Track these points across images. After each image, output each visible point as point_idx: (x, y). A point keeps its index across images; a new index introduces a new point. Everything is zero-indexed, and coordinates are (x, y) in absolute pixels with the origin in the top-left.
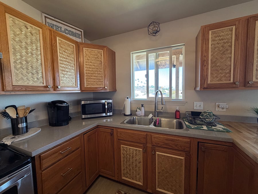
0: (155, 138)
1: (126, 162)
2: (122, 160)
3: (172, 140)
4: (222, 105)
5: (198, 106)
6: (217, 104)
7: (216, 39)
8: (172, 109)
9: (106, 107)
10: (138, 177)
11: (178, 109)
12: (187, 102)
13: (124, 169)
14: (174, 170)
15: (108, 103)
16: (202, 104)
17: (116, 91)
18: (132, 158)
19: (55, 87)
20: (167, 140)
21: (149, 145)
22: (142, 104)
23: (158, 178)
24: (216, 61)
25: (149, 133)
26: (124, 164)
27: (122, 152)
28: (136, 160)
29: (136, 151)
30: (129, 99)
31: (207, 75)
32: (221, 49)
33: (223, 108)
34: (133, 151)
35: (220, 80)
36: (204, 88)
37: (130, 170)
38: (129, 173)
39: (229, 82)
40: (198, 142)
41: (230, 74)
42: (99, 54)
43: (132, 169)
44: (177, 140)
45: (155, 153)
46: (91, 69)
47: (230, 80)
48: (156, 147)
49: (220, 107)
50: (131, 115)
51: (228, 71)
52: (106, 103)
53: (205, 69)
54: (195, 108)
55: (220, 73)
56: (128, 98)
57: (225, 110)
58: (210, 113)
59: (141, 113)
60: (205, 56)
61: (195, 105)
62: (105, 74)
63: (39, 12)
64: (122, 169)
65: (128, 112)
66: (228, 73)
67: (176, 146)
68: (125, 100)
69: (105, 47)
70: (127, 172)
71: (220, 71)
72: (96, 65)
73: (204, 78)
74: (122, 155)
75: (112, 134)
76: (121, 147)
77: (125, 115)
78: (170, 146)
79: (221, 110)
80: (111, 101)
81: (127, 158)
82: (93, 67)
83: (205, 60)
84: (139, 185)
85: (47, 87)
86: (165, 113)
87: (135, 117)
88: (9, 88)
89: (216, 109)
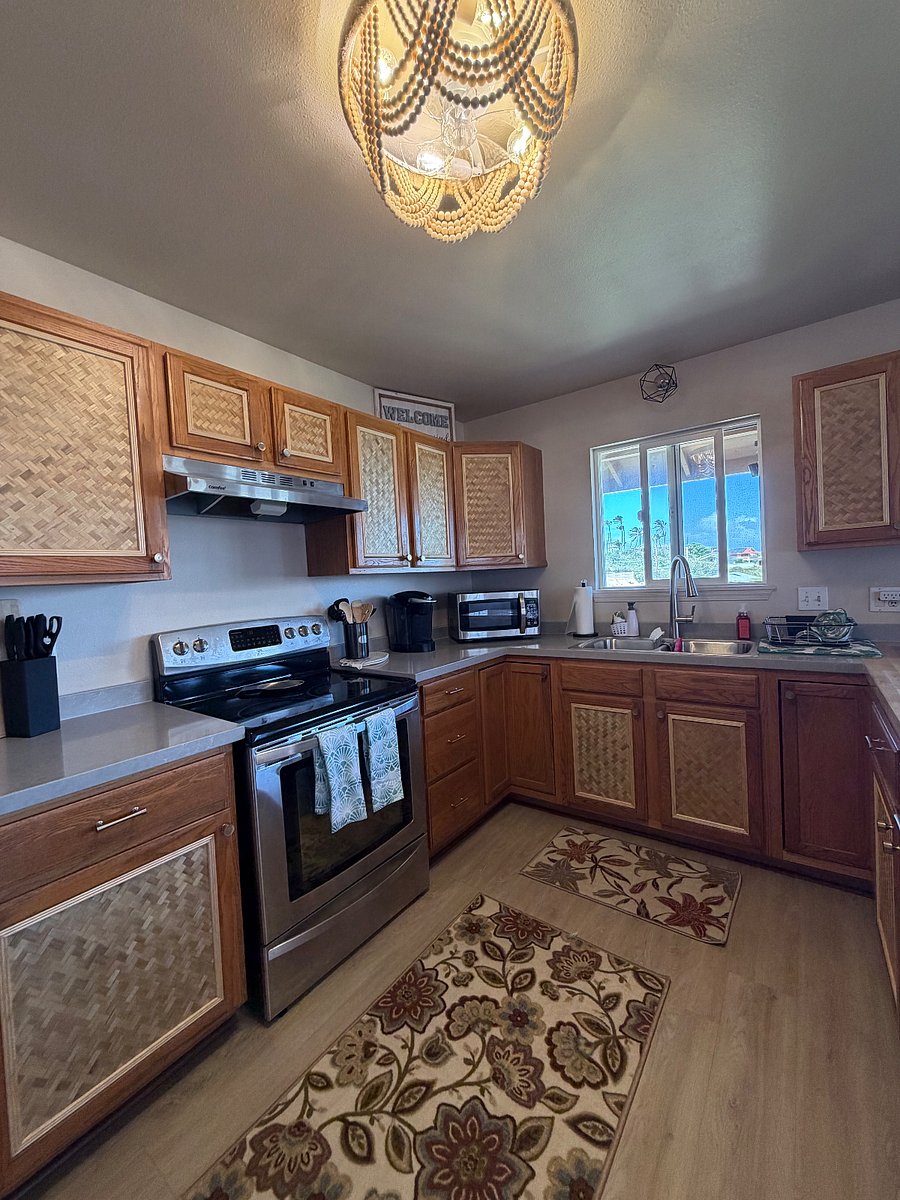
0: (662, 677)
1: (588, 750)
2: (576, 744)
3: (710, 680)
4: (888, 592)
5: (813, 599)
6: (874, 590)
7: (836, 410)
8: (728, 614)
9: (523, 611)
10: (620, 787)
11: (743, 610)
12: (774, 590)
13: (582, 770)
14: (719, 758)
15: (527, 601)
16: (824, 593)
17: (546, 566)
18: (604, 737)
19: (415, 560)
20: (694, 680)
21: (650, 700)
22: (630, 601)
23: (677, 786)
24: (837, 468)
25: (649, 668)
26: (580, 754)
27: (574, 721)
28: (614, 742)
29: (613, 716)
30: (589, 589)
31: (814, 509)
32: (850, 437)
33: (891, 602)
34: (606, 717)
35: (854, 519)
36: (809, 544)
37: (598, 770)
38: (596, 778)
39: (880, 523)
40: (779, 681)
41: (881, 501)
42: (501, 467)
43: (603, 766)
45: (665, 718)
46: (480, 510)
47: (881, 519)
48: (669, 700)
49: (883, 598)
50: (595, 635)
51: (874, 494)
52: (522, 601)
53: (808, 493)
54: (802, 606)
55: (853, 501)
56: (583, 585)
57: (898, 608)
58: (838, 614)
59: (628, 626)
60: (806, 456)
61: (802, 596)
62: (517, 519)
63: (369, 388)
64: (577, 768)
65: (586, 628)
66: (875, 499)
67: (720, 694)
68: (575, 591)
69: (514, 444)
70: (591, 777)
71: (853, 495)
72: (492, 496)
73: (806, 515)
74: (575, 732)
75: (545, 678)
76: (573, 709)
77: (577, 636)
78: (705, 696)
79: (887, 608)
80: (532, 594)
81: (588, 739)
82: (486, 502)
83: (806, 468)
84: (623, 808)
85: (404, 557)
86: (706, 625)
87: (608, 641)
88: (361, 562)
89: (872, 605)
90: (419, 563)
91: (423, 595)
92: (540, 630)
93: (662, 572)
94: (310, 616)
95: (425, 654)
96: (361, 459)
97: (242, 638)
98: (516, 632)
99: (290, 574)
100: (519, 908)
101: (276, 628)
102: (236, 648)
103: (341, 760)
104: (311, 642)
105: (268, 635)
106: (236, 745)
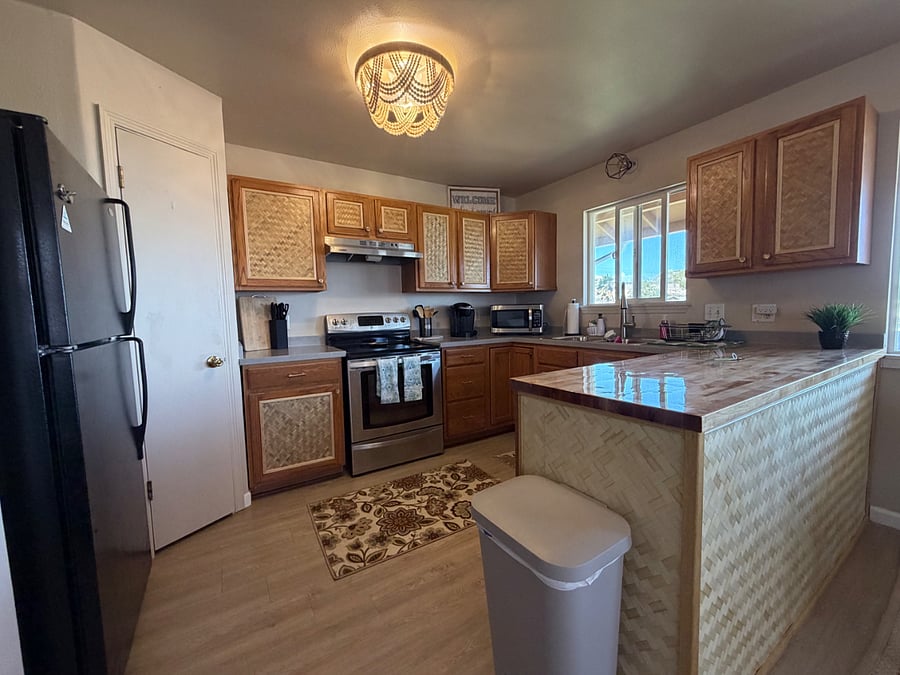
5: (714, 313)
6: (754, 306)
7: (711, 180)
9: (530, 318)
11: (667, 320)
12: (690, 306)
15: (534, 311)
16: (720, 307)
17: (556, 290)
19: (459, 284)
22: (601, 312)
24: (710, 221)
25: (581, 351)
30: (577, 305)
31: (694, 249)
33: (767, 315)
35: (719, 256)
39: (734, 258)
42: (521, 227)
46: (507, 254)
47: (735, 255)
50: (578, 334)
52: (530, 311)
53: (691, 237)
54: (707, 318)
55: (719, 242)
56: (573, 302)
57: (772, 319)
59: (596, 330)
61: (707, 311)
63: (444, 186)
65: (573, 328)
66: (731, 241)
69: (530, 212)
71: (719, 239)
72: (515, 245)
75: (530, 356)
77: (567, 335)
79: (763, 319)
80: (539, 307)
82: (511, 249)
85: (451, 283)
88: (423, 285)
89: (754, 316)
90: (462, 286)
91: (466, 305)
93: (629, 294)
94: (402, 313)
96: (425, 230)
97: (364, 320)
98: (526, 330)
99: (392, 291)
101: (381, 317)
102: (360, 325)
103: (388, 374)
104: (400, 326)
105: (378, 320)
106: (343, 358)
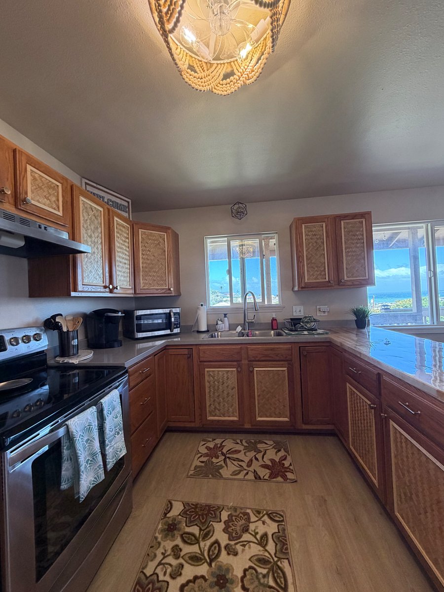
0: (252, 350)
1: (214, 393)
2: (207, 391)
3: (272, 349)
4: (323, 308)
5: (298, 311)
6: (318, 307)
7: (309, 234)
8: (266, 318)
9: (172, 320)
10: (231, 410)
11: (274, 316)
12: (285, 307)
13: (210, 405)
14: (276, 386)
15: (175, 314)
16: (302, 308)
17: (181, 295)
18: (222, 384)
20: (266, 350)
21: (245, 362)
22: (225, 313)
23: (258, 404)
24: (311, 257)
25: (243, 346)
26: (210, 396)
27: (207, 378)
28: (227, 387)
29: (227, 373)
30: (204, 307)
31: (304, 273)
32: (314, 245)
33: (324, 312)
34: (224, 374)
35: (317, 278)
36: (302, 288)
37: (219, 403)
38: (218, 408)
39: (325, 280)
40: (300, 347)
41: (325, 272)
43: (222, 400)
44: (277, 348)
45: (253, 372)
46: (149, 261)
47: (326, 279)
48: (254, 361)
49: (321, 310)
50: (208, 331)
51: (323, 269)
52: (172, 314)
53: (301, 266)
54: (294, 314)
55: (316, 271)
56: (202, 305)
57: (326, 314)
58: (311, 317)
59: (224, 326)
60: (300, 252)
61: (294, 310)
62: (169, 269)
63: (79, 176)
64: (208, 404)
65: (204, 328)
66: (323, 271)
67: (277, 356)
68: (198, 308)
69: (169, 228)
70: (215, 408)
71: (316, 269)
72: (155, 254)
73: (301, 276)
74: (207, 384)
75: (190, 357)
76: (206, 372)
77: (199, 332)
78: (270, 357)
79: (322, 314)
80: (178, 310)
81: (214, 387)
82: (152, 258)
83: (300, 256)
84: (232, 421)
85: (106, 286)
86: (258, 323)
87: (216, 334)
88: (80, 288)
89: (318, 312)
90: (115, 291)
91: (116, 311)
92: (180, 330)
95: (116, 349)
96: (82, 218)
98: (168, 332)
99: (13, 295)
100: (194, 500)
103: (86, 438)
